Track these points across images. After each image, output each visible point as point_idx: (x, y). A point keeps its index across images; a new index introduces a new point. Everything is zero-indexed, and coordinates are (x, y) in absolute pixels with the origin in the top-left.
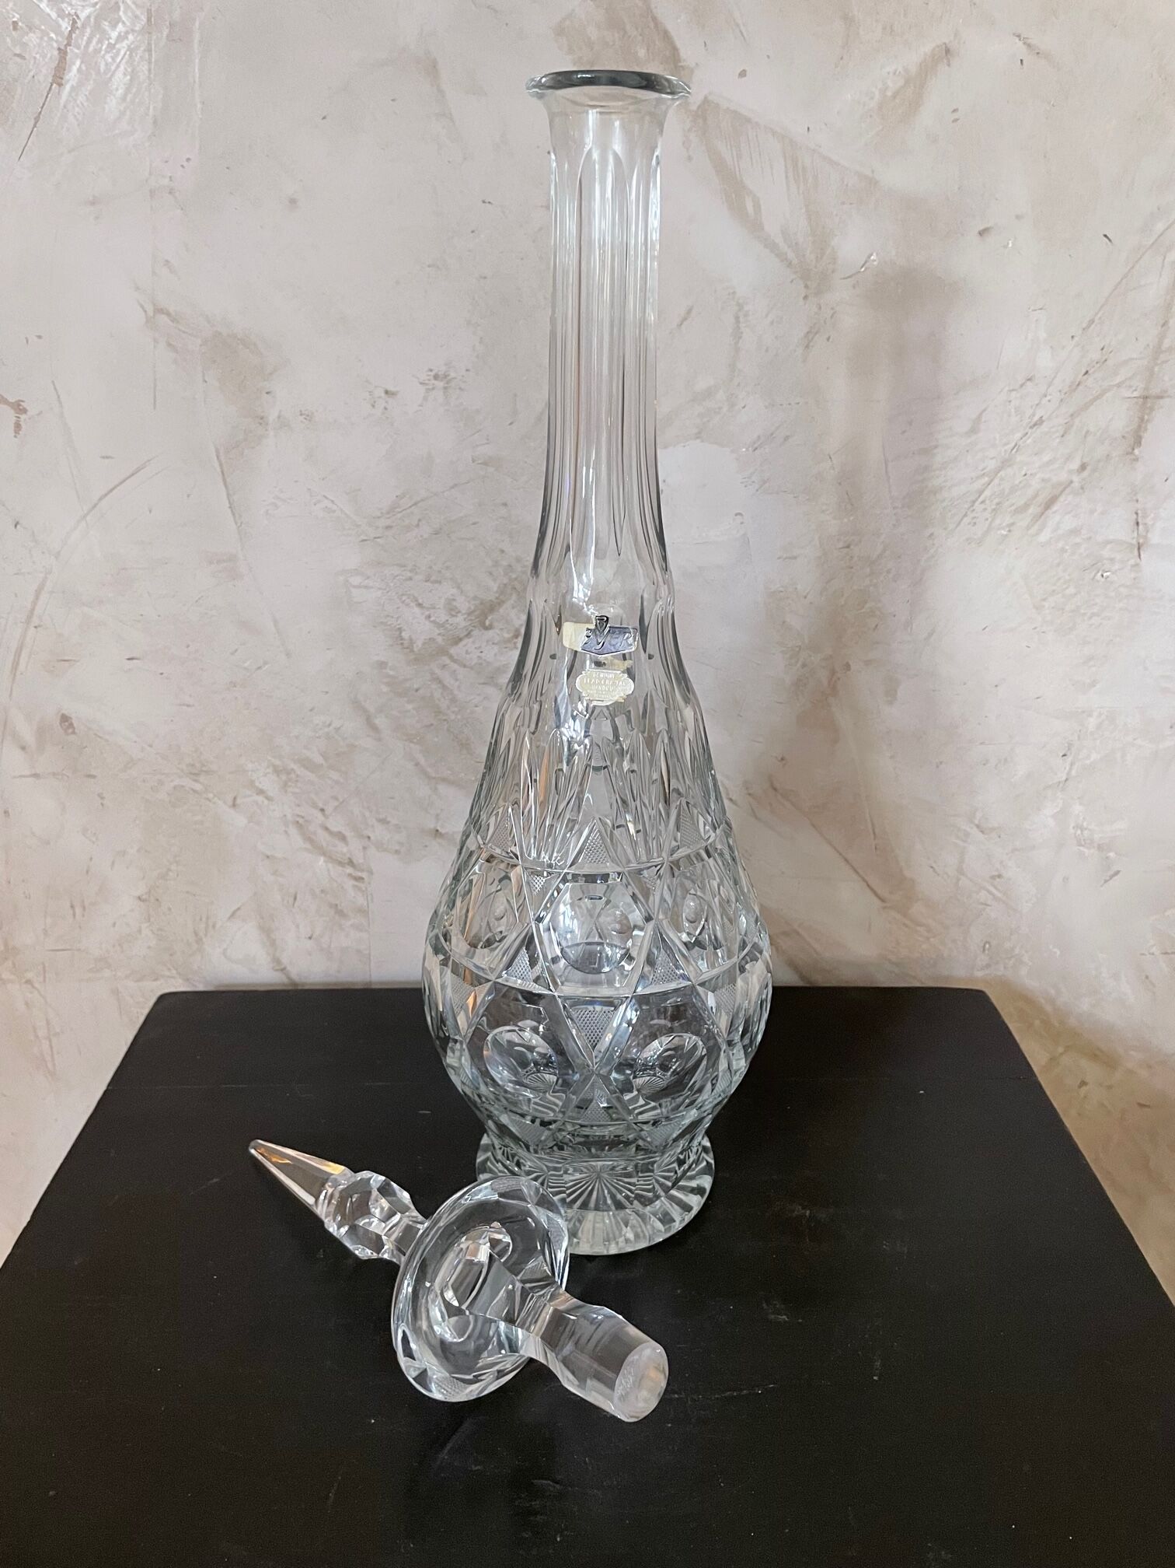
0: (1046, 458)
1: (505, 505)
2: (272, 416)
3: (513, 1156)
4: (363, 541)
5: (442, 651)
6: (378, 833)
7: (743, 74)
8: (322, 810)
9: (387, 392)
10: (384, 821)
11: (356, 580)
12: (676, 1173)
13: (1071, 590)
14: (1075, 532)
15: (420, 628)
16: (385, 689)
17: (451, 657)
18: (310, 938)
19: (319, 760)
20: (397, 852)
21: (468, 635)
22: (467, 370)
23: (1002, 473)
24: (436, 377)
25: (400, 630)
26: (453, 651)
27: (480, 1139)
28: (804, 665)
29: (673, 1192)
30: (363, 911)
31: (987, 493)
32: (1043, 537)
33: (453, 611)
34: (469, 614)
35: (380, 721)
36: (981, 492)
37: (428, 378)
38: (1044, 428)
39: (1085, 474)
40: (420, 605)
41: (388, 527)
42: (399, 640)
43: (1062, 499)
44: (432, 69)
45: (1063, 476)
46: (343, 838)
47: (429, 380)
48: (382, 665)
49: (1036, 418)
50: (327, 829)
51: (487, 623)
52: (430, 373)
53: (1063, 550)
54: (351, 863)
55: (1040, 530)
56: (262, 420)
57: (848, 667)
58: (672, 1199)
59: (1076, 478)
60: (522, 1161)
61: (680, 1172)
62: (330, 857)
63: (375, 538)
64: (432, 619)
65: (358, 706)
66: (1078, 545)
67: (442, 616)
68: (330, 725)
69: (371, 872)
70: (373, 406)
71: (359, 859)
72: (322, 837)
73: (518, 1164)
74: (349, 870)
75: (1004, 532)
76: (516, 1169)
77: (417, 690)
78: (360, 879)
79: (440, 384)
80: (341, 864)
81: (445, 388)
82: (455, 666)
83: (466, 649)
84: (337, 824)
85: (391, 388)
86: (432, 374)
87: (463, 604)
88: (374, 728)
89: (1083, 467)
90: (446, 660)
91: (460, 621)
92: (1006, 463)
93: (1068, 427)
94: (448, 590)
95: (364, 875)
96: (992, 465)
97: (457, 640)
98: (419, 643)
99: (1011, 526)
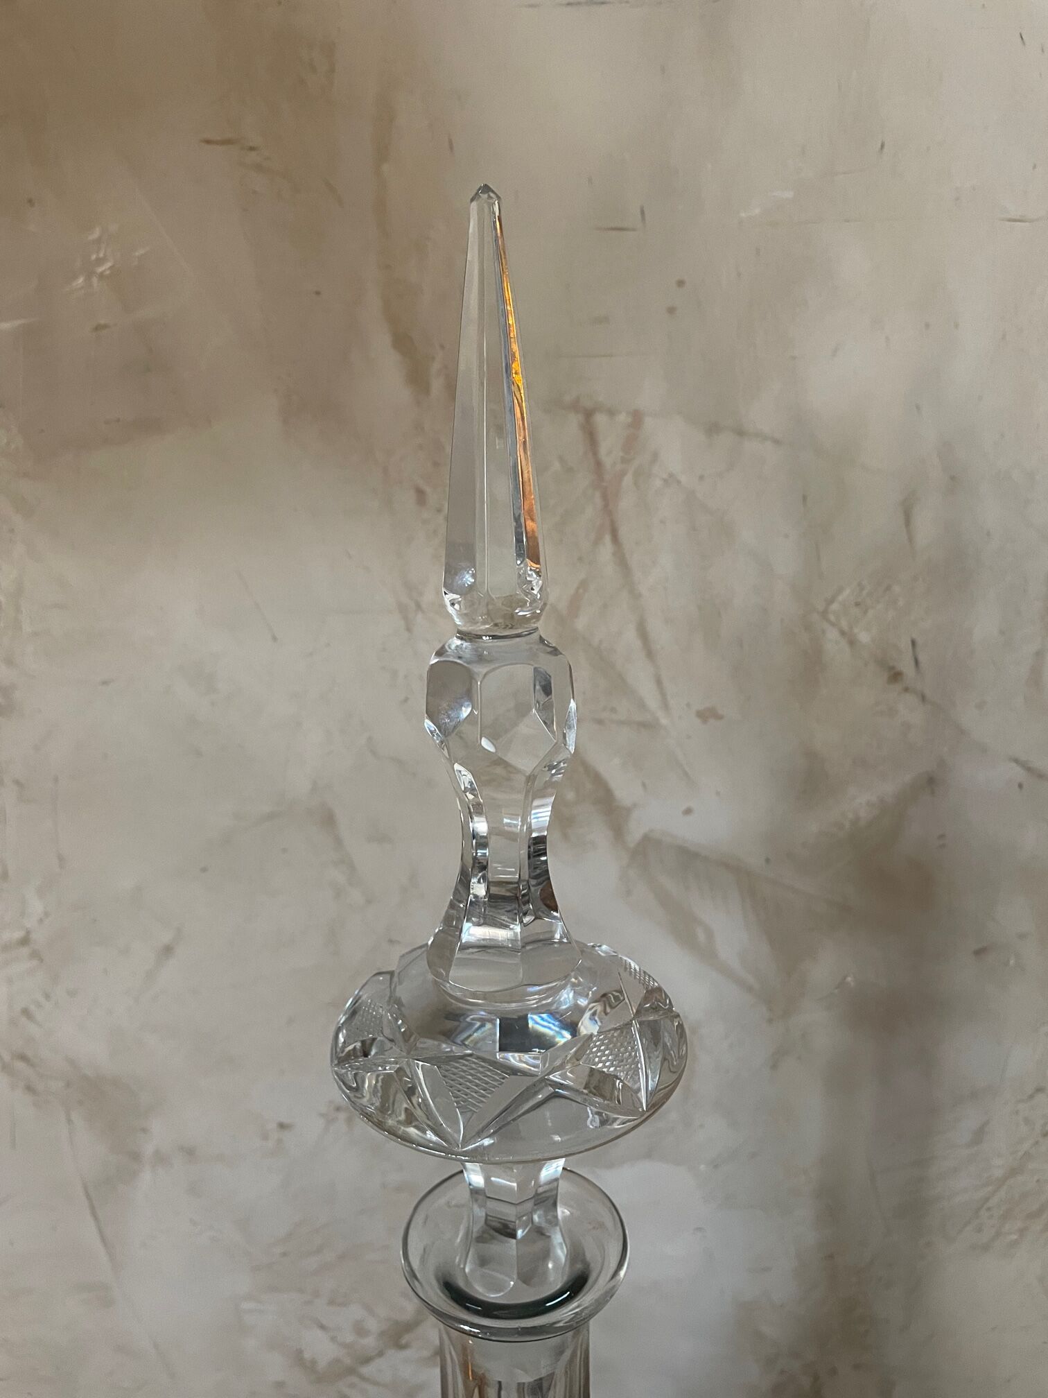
2: (148, 1149)
4: (256, 1267)
5: (351, 1371)
7: (688, 811)
9: (280, 1125)
11: (246, 1305)
15: (322, 1349)
21: (381, 1354)
23: (1011, 1181)
24: (338, 1108)
25: (300, 1351)
26: (366, 1370)
28: (782, 1372)
31: (995, 1199)
33: (360, 1330)
34: (382, 1334)
36: (987, 1199)
37: (329, 1109)
40: (323, 1327)
41: (285, 1254)
42: (299, 1360)
44: (328, 820)
47: (330, 1111)
48: (280, 1385)
51: (403, 1342)
52: (330, 1103)
56: (136, 1157)
63: (270, 1265)
64: (338, 1340)
67: (349, 1337)
70: (265, 1140)
75: (1015, 1237)
79: (343, 1115)
81: (349, 1118)
82: (364, 1385)
83: (379, 1369)
85: (286, 1120)
86: (333, 1105)
87: (373, 1325)
90: (355, 1380)
91: (370, 1342)
92: (1014, 1172)
94: (355, 1312)
96: (998, 1173)
97: (367, 1360)
98: (322, 1364)
99: (1022, 1232)
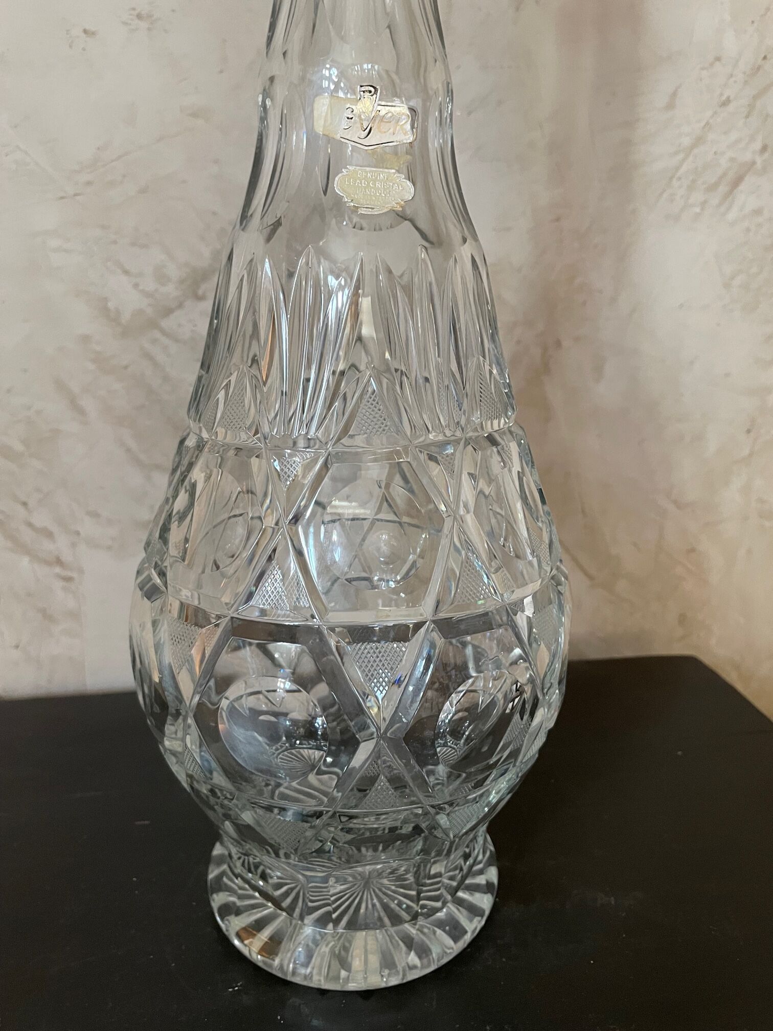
0: (734, 136)
1: (216, 162)
3: (257, 866)
4: (62, 198)
5: (153, 324)
6: (88, 527)
8: (25, 504)
9: (85, 31)
10: (95, 515)
12: (461, 869)
13: (754, 270)
14: (758, 212)
15: (127, 298)
16: (91, 366)
17: (164, 333)
18: (17, 647)
19: (19, 447)
20: (109, 548)
21: (180, 306)
22: (173, 11)
23: (696, 151)
24: (139, 16)
25: (106, 300)
26: (165, 323)
27: (211, 850)
28: (518, 342)
29: (460, 894)
30: (75, 615)
31: (684, 168)
32: (732, 216)
33: (161, 278)
34: (182, 282)
35: (88, 403)
36: (677, 168)
37: (131, 17)
38: (731, 108)
39: (766, 155)
40: (126, 272)
41: (89, 183)
42: (104, 310)
43: (747, 178)
45: (747, 157)
46: (49, 535)
47: (132, 20)
48: (85, 339)
49: (724, 98)
50: (30, 525)
51: (200, 292)
52: (133, 12)
53: (748, 230)
54: (59, 562)
55: (729, 209)
57: (558, 344)
58: (460, 902)
59: (759, 160)
60: (268, 871)
61: (465, 869)
62: (35, 557)
63: (76, 195)
64: (141, 288)
65: (60, 386)
66: (760, 225)
67: (149, 284)
68: (29, 408)
69: (81, 571)
70: (71, 47)
71: (67, 556)
72: (27, 535)
73: (264, 877)
74: (58, 570)
75: (698, 210)
76: (261, 883)
77: (126, 367)
78: (69, 579)
79: (143, 25)
80: (48, 563)
81: (149, 29)
82: (165, 340)
83: (179, 322)
84: (41, 519)
85: (90, 27)
86: (135, 13)
87: (173, 272)
88: (81, 411)
89: (764, 148)
90: (157, 334)
91: (171, 290)
92: (699, 141)
93: (751, 107)
94: (156, 255)
95: (75, 575)
96: (686, 141)
97: (168, 312)
98: (126, 317)
99: (704, 204)
